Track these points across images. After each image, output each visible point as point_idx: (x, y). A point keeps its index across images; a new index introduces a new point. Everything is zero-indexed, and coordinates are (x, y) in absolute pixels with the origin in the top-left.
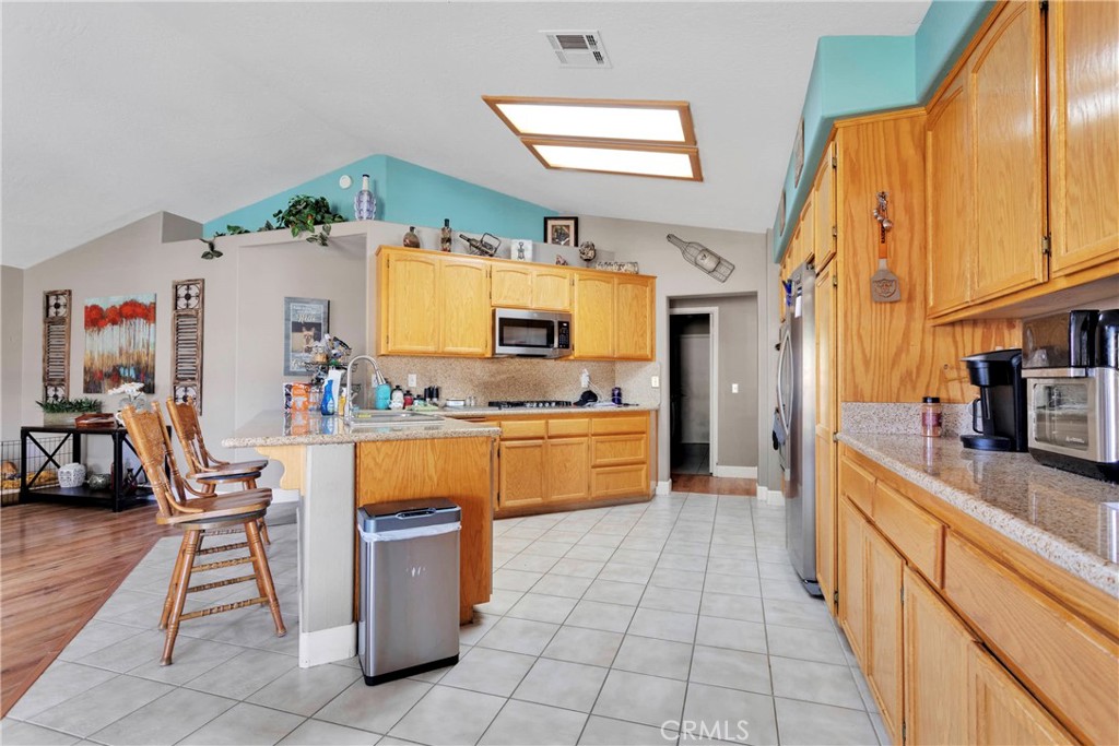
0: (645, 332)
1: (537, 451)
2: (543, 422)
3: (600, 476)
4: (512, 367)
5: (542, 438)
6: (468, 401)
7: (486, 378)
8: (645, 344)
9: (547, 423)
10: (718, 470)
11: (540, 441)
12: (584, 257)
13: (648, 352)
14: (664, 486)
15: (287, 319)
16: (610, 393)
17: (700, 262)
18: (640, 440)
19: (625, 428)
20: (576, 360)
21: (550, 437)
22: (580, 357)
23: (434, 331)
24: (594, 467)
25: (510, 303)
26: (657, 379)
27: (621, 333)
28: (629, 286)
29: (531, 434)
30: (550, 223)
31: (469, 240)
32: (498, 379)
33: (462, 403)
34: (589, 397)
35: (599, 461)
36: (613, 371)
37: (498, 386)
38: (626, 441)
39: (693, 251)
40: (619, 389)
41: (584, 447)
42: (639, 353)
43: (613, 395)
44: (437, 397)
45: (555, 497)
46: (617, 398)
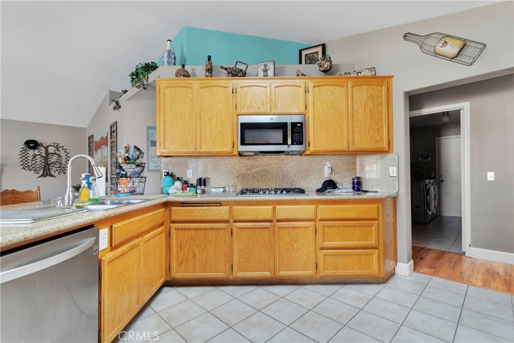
0: (381, 126)
1: (266, 232)
2: (271, 207)
3: (329, 258)
4: (264, 162)
5: (271, 221)
6: (227, 188)
7: (244, 171)
8: (382, 137)
9: (274, 208)
10: (472, 251)
11: (268, 224)
12: (322, 69)
13: (385, 145)
14: (404, 268)
15: (148, 139)
16: (351, 182)
17: (440, 49)
18: (371, 226)
19: (353, 215)
20: (313, 154)
21: (278, 221)
22: (316, 151)
23: (192, 137)
24: (322, 249)
25: (252, 111)
26: (395, 169)
27: (356, 130)
28: (364, 88)
29: (261, 218)
30: (304, 53)
31: (226, 69)
32: (253, 171)
33: (222, 190)
34: (330, 185)
35: (326, 244)
36: (355, 163)
37: (253, 177)
38: (355, 226)
39: (431, 42)
40: (358, 178)
41: (312, 230)
42: (375, 146)
43: (354, 183)
44: (205, 185)
45: (284, 273)
46: (357, 185)
